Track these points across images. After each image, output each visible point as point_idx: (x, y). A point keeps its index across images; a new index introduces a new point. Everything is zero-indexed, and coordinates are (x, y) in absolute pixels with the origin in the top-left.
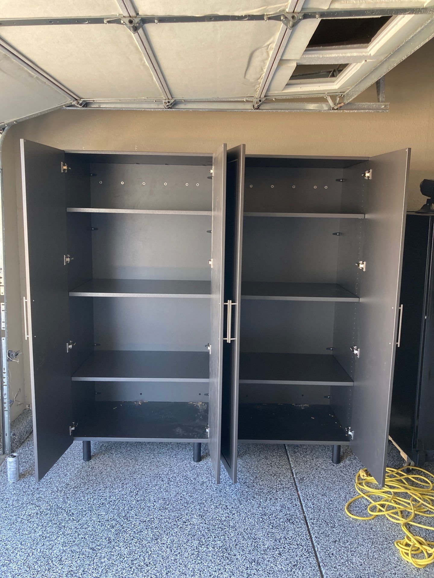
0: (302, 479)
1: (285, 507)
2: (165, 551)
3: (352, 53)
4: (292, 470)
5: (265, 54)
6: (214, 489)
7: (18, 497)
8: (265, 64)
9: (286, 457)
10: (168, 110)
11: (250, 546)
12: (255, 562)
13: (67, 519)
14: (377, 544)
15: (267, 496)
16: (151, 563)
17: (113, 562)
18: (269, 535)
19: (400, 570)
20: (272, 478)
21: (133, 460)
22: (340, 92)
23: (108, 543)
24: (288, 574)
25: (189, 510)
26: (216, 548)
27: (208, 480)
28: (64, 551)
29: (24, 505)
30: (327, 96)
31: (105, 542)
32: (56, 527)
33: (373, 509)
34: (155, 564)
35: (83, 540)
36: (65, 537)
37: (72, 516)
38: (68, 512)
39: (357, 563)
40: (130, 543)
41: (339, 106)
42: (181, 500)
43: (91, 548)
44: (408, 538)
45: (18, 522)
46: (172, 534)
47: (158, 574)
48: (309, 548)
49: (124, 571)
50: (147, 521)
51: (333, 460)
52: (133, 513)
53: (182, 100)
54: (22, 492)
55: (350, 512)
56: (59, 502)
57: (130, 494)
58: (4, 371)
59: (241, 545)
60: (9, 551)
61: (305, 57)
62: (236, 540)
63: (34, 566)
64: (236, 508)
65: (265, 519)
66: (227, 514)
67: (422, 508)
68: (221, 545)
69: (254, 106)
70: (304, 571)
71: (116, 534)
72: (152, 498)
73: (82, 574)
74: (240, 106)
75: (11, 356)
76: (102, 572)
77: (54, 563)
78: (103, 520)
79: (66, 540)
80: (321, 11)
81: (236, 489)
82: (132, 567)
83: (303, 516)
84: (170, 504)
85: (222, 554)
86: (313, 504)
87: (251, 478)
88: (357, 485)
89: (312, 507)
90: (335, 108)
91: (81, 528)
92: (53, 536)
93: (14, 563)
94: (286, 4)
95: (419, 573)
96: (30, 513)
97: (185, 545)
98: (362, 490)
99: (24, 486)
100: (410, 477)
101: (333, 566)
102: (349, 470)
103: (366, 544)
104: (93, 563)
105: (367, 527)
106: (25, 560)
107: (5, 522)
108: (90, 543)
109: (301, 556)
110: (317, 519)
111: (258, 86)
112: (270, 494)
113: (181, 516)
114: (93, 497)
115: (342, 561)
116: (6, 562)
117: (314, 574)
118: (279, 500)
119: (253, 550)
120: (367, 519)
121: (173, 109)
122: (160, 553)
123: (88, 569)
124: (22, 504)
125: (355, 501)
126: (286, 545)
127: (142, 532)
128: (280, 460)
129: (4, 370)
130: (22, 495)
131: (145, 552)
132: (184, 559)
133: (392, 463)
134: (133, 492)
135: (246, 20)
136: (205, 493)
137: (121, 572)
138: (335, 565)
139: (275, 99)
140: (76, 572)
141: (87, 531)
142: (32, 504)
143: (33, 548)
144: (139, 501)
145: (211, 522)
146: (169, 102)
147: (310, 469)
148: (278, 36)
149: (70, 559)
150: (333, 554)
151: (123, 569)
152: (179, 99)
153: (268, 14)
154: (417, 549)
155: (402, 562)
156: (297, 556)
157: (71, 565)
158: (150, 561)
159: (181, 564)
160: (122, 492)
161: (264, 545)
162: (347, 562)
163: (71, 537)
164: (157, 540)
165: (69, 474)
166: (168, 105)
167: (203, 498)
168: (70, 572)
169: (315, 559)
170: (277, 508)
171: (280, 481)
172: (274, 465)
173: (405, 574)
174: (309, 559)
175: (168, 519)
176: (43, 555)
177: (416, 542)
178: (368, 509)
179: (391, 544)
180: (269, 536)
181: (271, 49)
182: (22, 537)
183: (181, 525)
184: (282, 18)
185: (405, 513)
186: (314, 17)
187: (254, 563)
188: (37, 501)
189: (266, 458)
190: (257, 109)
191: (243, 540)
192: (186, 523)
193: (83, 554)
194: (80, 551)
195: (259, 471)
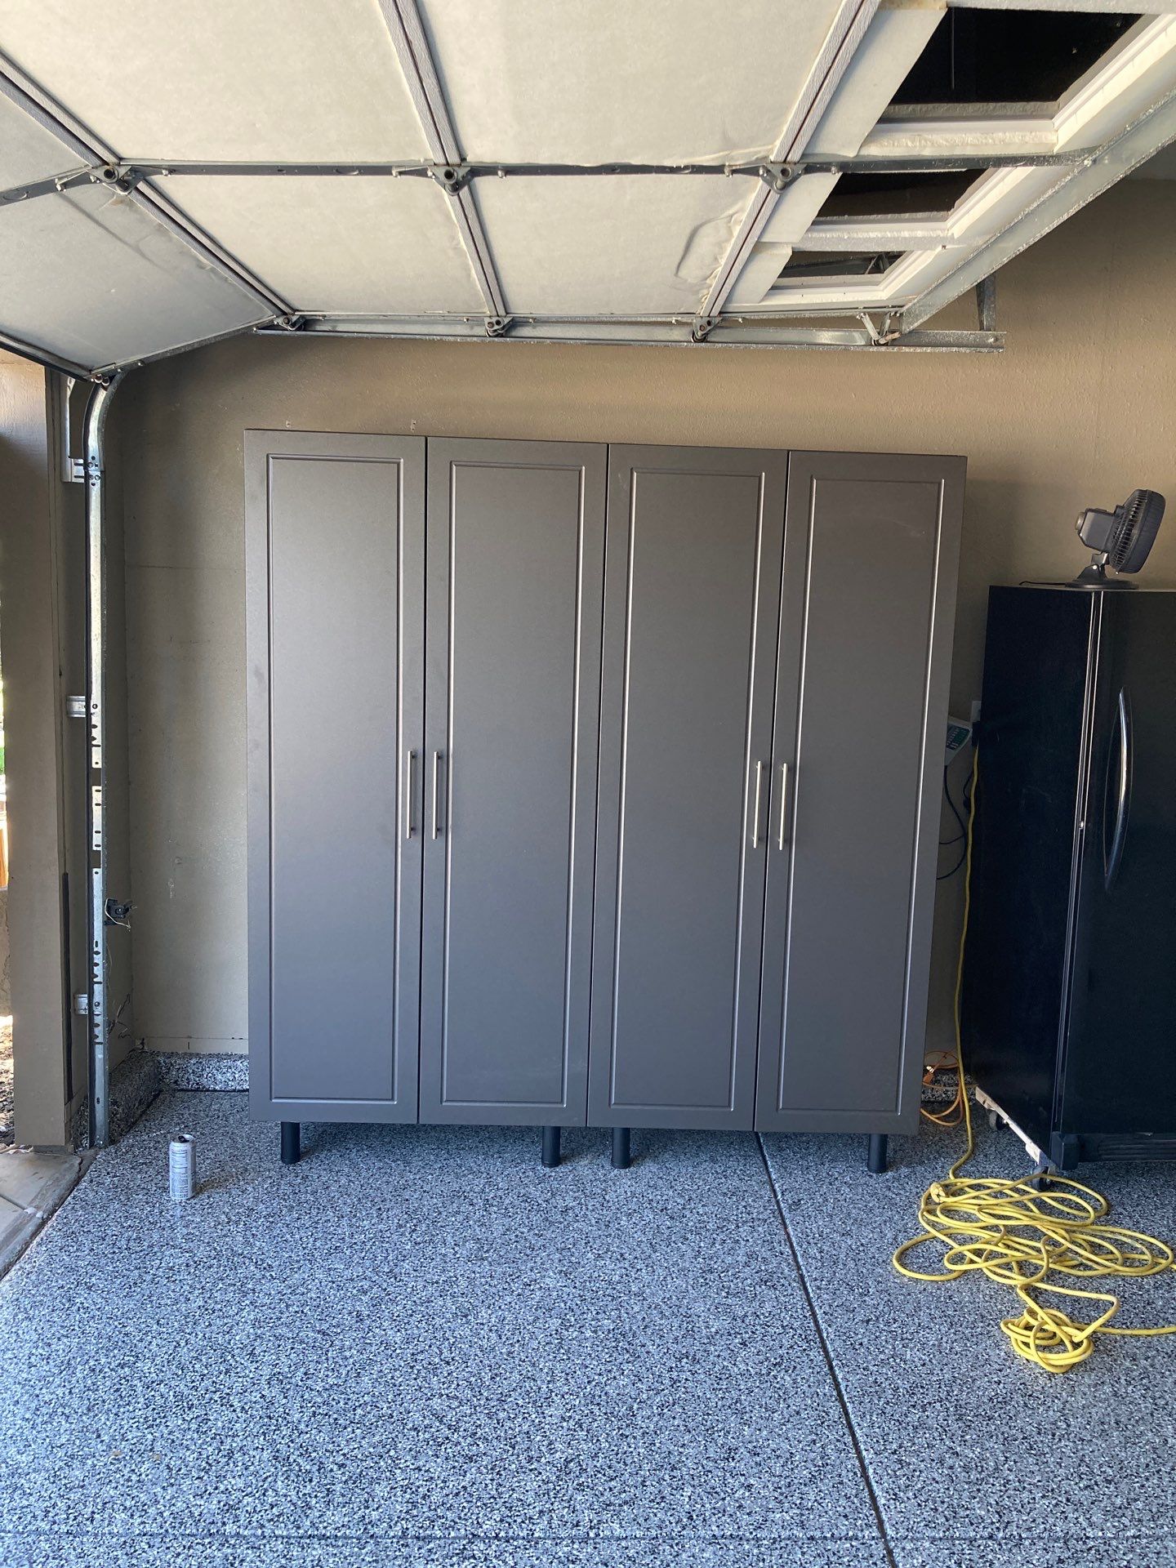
0: (797, 1203)
1: (756, 1257)
2: (486, 1337)
3: (912, 231)
4: (772, 1186)
5: (723, 232)
6: (593, 1222)
7: (140, 1233)
8: (722, 249)
9: (761, 1158)
10: (496, 339)
11: (677, 1329)
12: (687, 1358)
13: (258, 1276)
14: (961, 1326)
15: (715, 1236)
16: (457, 1358)
17: (371, 1357)
18: (719, 1310)
19: (1010, 1376)
20: (728, 1201)
21: (399, 1162)
22: (893, 307)
23: (357, 1322)
24: (760, 1380)
25: (535, 1262)
26: (600, 1333)
27: (579, 1204)
28: (259, 1336)
29: (156, 1249)
30: (862, 314)
31: (349, 1321)
32: (235, 1291)
33: (959, 1258)
34: (464, 1360)
35: (298, 1315)
36: (257, 1310)
37: (268, 1271)
38: (259, 1263)
39: (914, 1362)
40: (406, 1321)
41: (890, 337)
42: (517, 1242)
43: (319, 1332)
44: (1032, 1313)
45: (145, 1281)
46: (500, 1307)
47: (473, 1379)
48: (809, 1332)
49: (397, 1374)
50: (441, 1281)
51: (870, 1163)
52: (407, 1267)
53: (529, 318)
54: (147, 1223)
55: (904, 1265)
56: (235, 1243)
57: (399, 1230)
58: (96, 949)
59: (657, 1328)
60: (133, 1338)
61: (812, 237)
62: (644, 1318)
63: (192, 1365)
64: (643, 1258)
65: (710, 1280)
66: (623, 1270)
67: (1068, 1259)
68: (612, 1328)
69: (694, 334)
70: (797, 1375)
71: (373, 1306)
72: (449, 1238)
73: (304, 1379)
74: (661, 334)
75: (113, 912)
76: (347, 1375)
77: (238, 1359)
78: (339, 1279)
79: (260, 1315)
80: (842, 160)
81: (644, 1222)
82: (414, 1366)
83: (797, 1275)
84: (492, 1251)
85: (614, 1344)
86: (821, 1252)
87: (679, 1201)
88: (923, 1215)
89: (819, 1258)
90: (882, 343)
91: (290, 1293)
92: (229, 1308)
93: (147, 1360)
94: (770, 147)
95: (1053, 1384)
96: (171, 1265)
97: (530, 1327)
98: (934, 1225)
99: (150, 1211)
100: (1045, 1196)
101: (861, 1366)
102: (905, 1185)
103: (937, 1326)
104: (327, 1359)
105: (941, 1293)
106: (171, 1354)
107: (114, 1283)
108: (316, 1321)
109: (791, 1347)
110: (829, 1279)
111: (705, 292)
112: (723, 1232)
113: (519, 1274)
114: (312, 1234)
115: (882, 1356)
116: (126, 1358)
117: (819, 1381)
118: (743, 1243)
119: (683, 1337)
120: (942, 1278)
121: (508, 339)
122: (476, 1340)
123: (316, 1370)
124: (151, 1246)
125: (916, 1245)
126: (758, 1327)
127: (432, 1301)
128: (745, 1165)
129: (97, 946)
130: (148, 1230)
131: (442, 1340)
132: (530, 1351)
133: (1006, 1172)
134: (405, 1226)
135: (687, 173)
136: (571, 1228)
137: (391, 1375)
138: (865, 1365)
139: (744, 319)
140: (289, 1375)
141: (305, 1298)
142: (172, 1246)
143: (187, 1331)
144: (419, 1243)
145: (588, 1284)
146: (498, 323)
147: (815, 1183)
148: (753, 200)
149: (272, 1351)
150: (861, 1344)
151: (395, 1370)
152: (522, 316)
153: (732, 164)
154: (1052, 1334)
155: (1016, 1361)
156: (781, 1347)
157: (277, 1362)
158: (453, 1355)
159: (524, 1361)
160: (379, 1227)
161: (708, 1328)
162: (891, 1360)
163: (270, 1311)
164: (466, 1316)
165: (250, 1189)
166: (495, 331)
167: (568, 1239)
168: (274, 1375)
169: (822, 1353)
170: (739, 1258)
171: (744, 1207)
172: (732, 1174)
173: (1021, 1384)
174: (807, 1352)
175: (490, 1279)
176: (210, 1344)
177: (1047, 1319)
178: (945, 1259)
179: (993, 1327)
180: (719, 1312)
181: (736, 222)
182: (158, 1310)
183: (520, 1291)
184: (761, 172)
185: (1029, 1269)
186: (829, 170)
187: (685, 1360)
188: (184, 1241)
189: (713, 1160)
190: (702, 342)
191: (661, 1319)
192: (530, 1285)
193: (302, 1342)
194: (295, 1336)
195: (696, 1187)
